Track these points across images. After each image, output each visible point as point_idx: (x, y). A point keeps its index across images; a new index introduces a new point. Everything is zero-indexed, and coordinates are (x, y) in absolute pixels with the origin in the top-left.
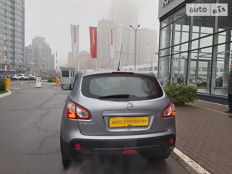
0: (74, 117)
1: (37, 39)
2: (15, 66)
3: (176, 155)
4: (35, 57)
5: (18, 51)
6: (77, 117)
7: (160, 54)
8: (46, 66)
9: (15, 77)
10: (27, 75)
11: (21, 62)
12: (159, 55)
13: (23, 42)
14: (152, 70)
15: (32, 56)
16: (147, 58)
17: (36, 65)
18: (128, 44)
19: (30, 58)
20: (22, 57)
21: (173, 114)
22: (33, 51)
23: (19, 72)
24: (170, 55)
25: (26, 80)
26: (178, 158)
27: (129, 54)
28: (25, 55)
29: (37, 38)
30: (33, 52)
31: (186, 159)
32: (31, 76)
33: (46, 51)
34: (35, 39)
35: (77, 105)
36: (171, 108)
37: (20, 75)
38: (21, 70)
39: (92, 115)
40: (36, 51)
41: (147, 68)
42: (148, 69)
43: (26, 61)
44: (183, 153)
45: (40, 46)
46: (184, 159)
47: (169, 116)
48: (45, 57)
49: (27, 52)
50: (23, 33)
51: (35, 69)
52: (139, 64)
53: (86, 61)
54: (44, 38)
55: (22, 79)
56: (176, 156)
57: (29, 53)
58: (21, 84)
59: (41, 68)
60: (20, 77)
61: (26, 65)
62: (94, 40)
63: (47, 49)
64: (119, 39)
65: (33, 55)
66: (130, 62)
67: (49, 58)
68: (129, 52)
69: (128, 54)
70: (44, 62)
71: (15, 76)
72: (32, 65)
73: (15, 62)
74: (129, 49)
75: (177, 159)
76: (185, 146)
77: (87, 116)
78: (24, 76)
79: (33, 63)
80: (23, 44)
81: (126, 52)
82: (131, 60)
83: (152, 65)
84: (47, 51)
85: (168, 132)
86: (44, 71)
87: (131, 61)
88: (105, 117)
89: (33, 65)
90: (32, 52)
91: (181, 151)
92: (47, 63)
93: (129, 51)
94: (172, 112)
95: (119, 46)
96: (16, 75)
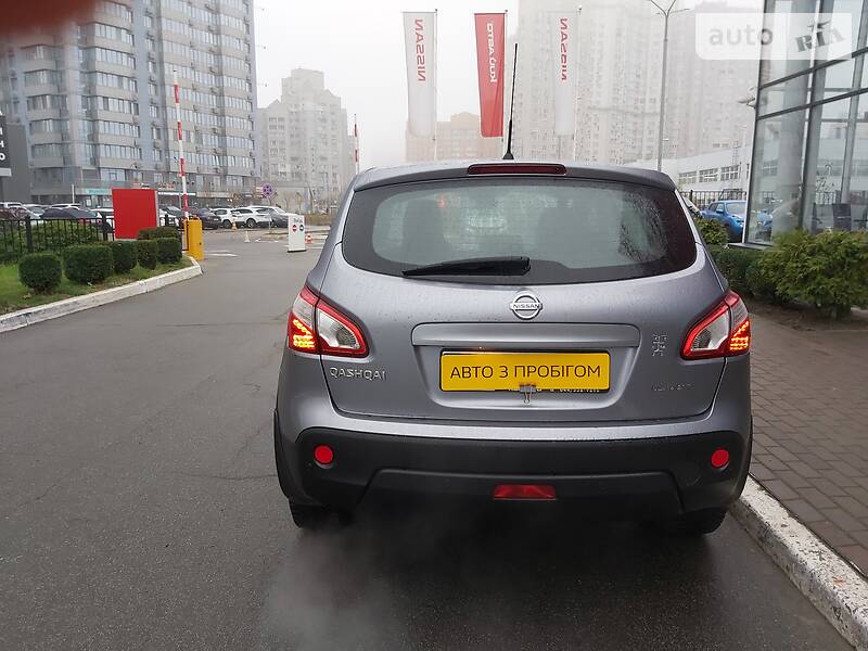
0: (310, 344)
1: (297, 79)
2: (228, 180)
3: (759, 520)
4: (292, 143)
5: (235, 124)
6: (320, 346)
7: (762, 103)
8: (330, 175)
9: (228, 216)
10: (265, 210)
11: (246, 163)
12: (757, 107)
13: (251, 91)
14: (735, 176)
15: (282, 142)
16: (719, 129)
17: (298, 174)
18: (638, 76)
19: (276, 150)
20: (251, 147)
21: (734, 347)
22: (286, 123)
23: (241, 201)
24: (806, 107)
25: (263, 225)
26: (763, 536)
27: (643, 114)
28: (259, 139)
29: (299, 74)
30: (286, 127)
31: (799, 541)
32: (279, 212)
33: (329, 122)
34: (290, 78)
35: (321, 300)
36: (725, 317)
37: (242, 211)
38: (248, 193)
39: (376, 339)
40: (294, 123)
41: (716, 170)
42: (719, 173)
43: (266, 160)
44: (792, 514)
45: (309, 105)
46: (790, 541)
47: (713, 354)
48: (326, 143)
49: (265, 127)
50: (249, 61)
51: (293, 190)
52: (685, 155)
53: (473, 152)
54: (322, 73)
55: (250, 225)
56: (756, 525)
57: (274, 131)
58: (242, 241)
59: (313, 184)
60: (243, 218)
61: (266, 175)
62: (493, 66)
63: (333, 113)
64: (602, 56)
65: (287, 140)
66: (644, 148)
67: (340, 145)
68: (639, 105)
69: (635, 116)
70: (325, 163)
71: (225, 212)
72: (285, 173)
73: (230, 165)
74: (645, 93)
75: (761, 539)
76: (807, 484)
77: (357, 345)
78: (254, 215)
79: (288, 169)
80: (251, 101)
81: (631, 109)
82: (650, 140)
83: (736, 156)
84: (333, 122)
85: (709, 422)
86: (325, 195)
87: (650, 144)
88: (423, 350)
89: (289, 175)
90: (282, 127)
91: (782, 505)
92: (333, 167)
93: (643, 101)
94: (730, 336)
95: (599, 86)
96: (229, 210)
